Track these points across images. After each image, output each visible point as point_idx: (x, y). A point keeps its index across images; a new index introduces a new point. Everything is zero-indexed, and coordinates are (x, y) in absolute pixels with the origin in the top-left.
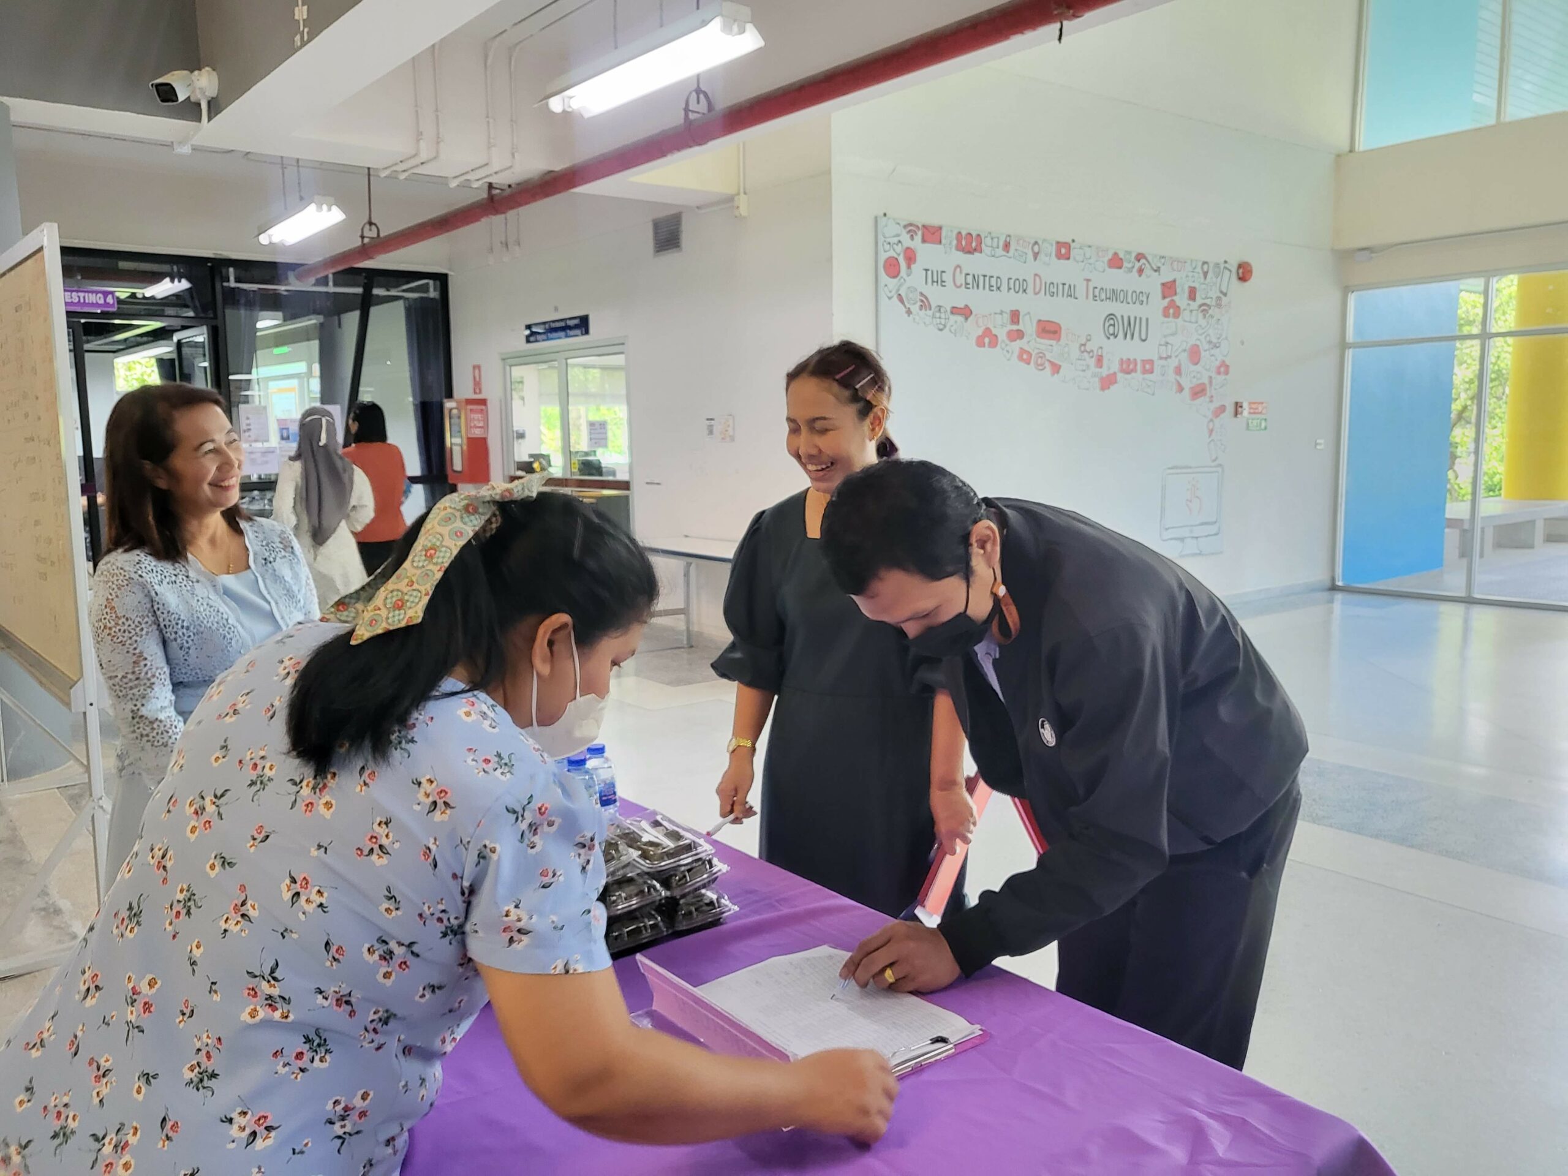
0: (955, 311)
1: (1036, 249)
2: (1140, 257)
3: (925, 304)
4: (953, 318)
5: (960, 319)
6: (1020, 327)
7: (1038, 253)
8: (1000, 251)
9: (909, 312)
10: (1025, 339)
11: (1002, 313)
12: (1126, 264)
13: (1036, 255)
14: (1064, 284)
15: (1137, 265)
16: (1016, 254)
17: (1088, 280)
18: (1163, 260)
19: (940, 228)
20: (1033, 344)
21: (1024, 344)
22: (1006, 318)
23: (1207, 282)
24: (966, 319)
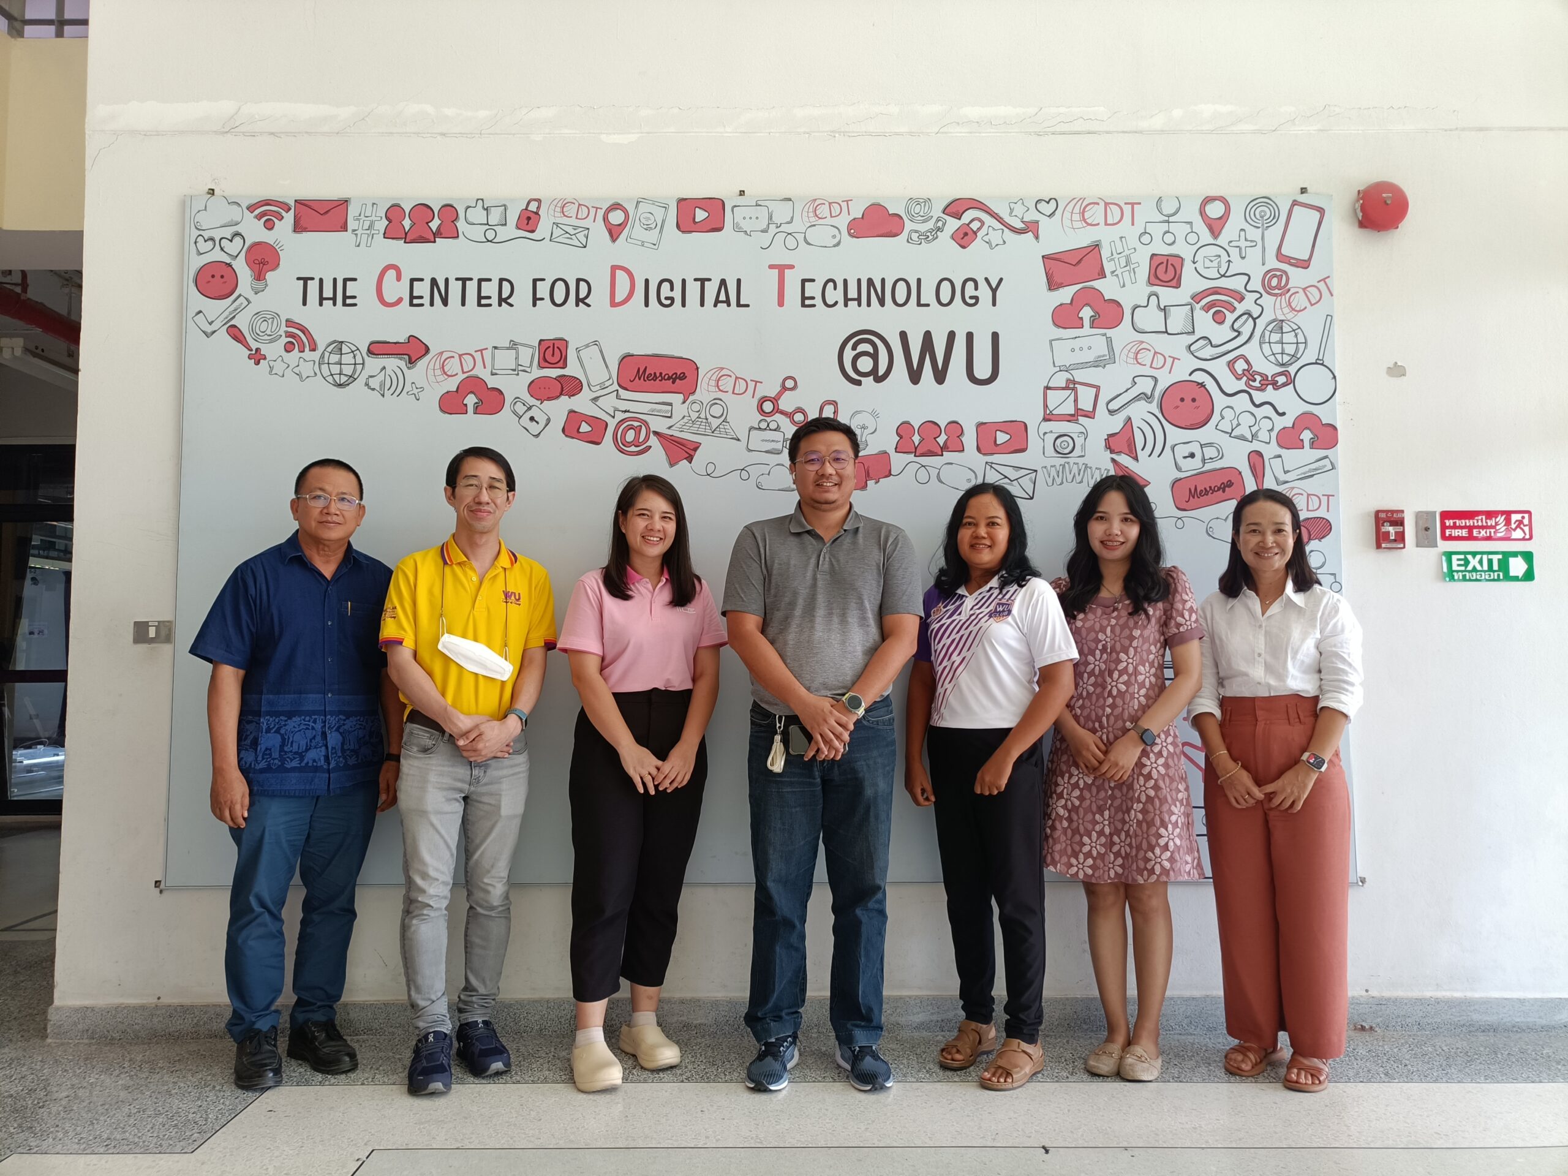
0: (377, 349)
1: (616, 218)
2: (955, 208)
3: (299, 339)
4: (374, 364)
5: (393, 364)
6: (569, 371)
7: (622, 226)
8: (510, 230)
9: (257, 357)
10: (586, 394)
11: (513, 346)
12: (909, 226)
13: (614, 232)
14: (703, 281)
15: (953, 224)
16: (557, 232)
17: (782, 269)
18: (1048, 209)
19: (346, 202)
20: (609, 402)
21: (581, 403)
22: (526, 356)
23: (1222, 240)
24: (412, 362)
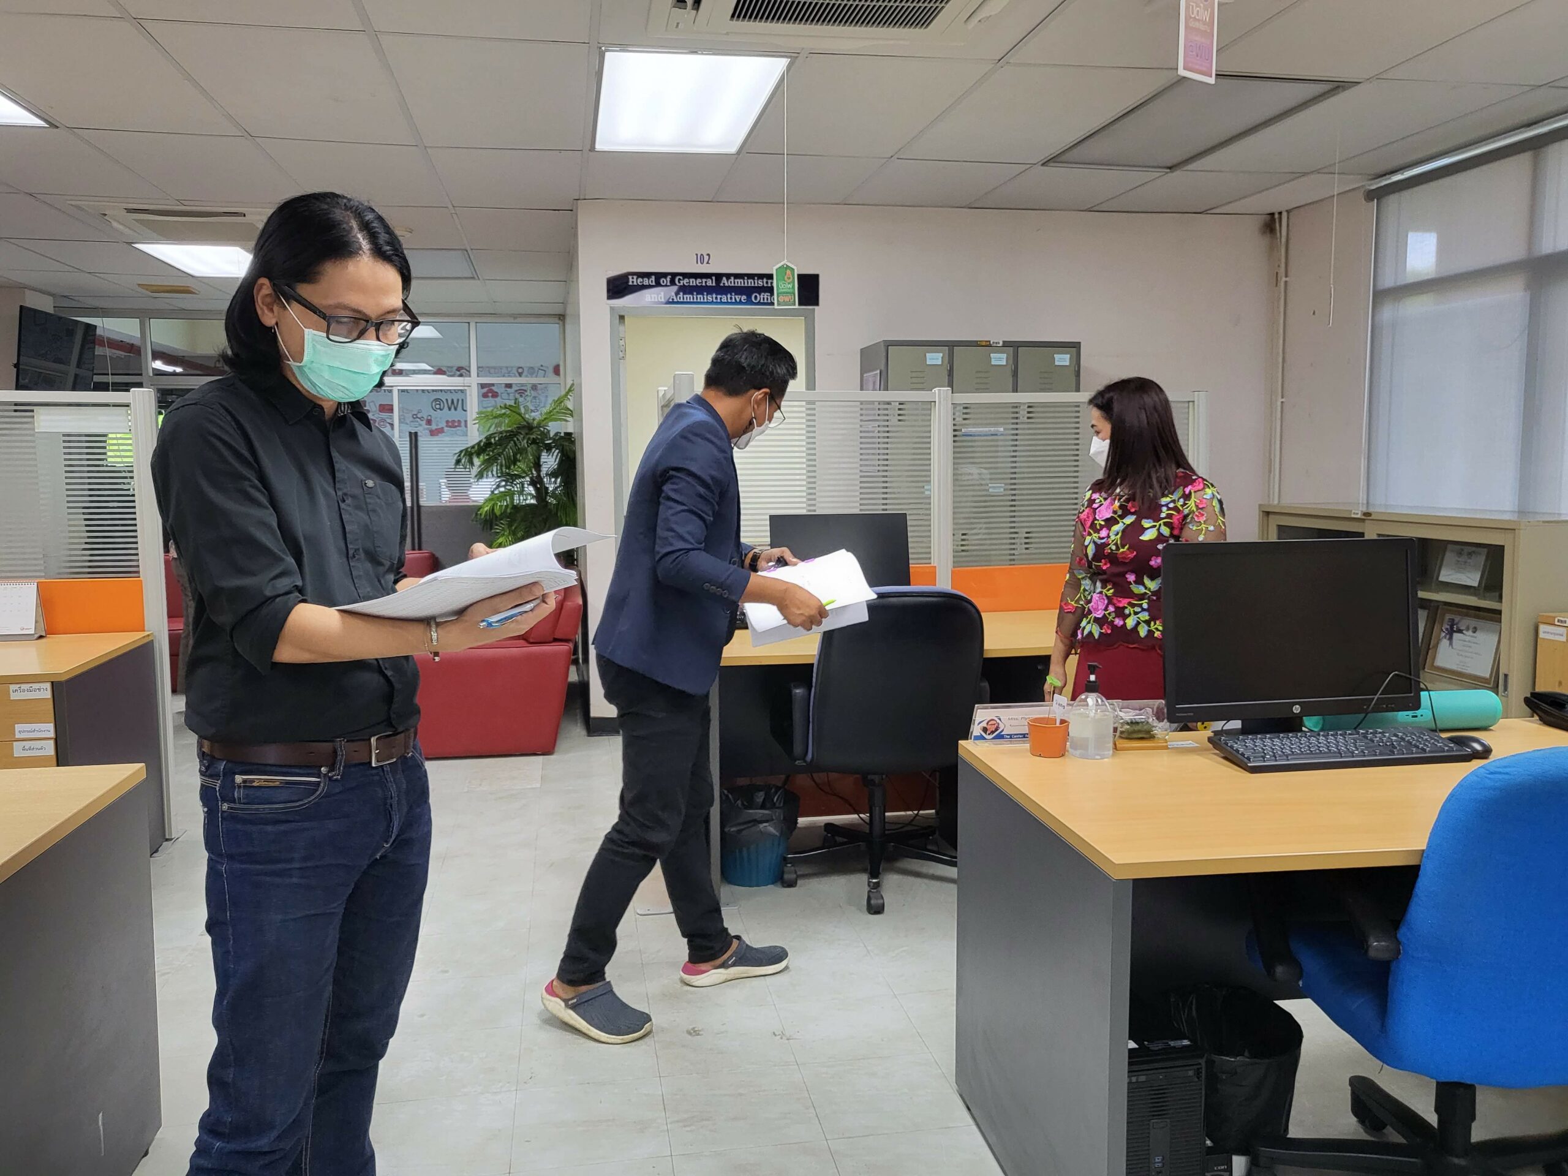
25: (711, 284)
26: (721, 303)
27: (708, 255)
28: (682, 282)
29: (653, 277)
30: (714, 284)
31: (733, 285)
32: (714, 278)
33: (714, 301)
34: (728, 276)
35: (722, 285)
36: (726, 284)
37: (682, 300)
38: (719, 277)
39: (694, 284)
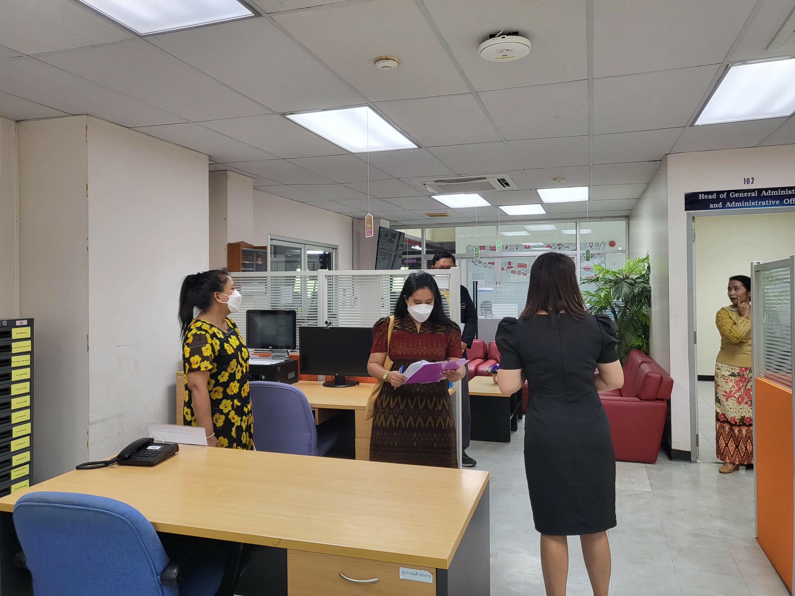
0: (489, 263)
1: (517, 247)
2: (558, 245)
3: (480, 262)
4: (489, 265)
5: (491, 265)
6: (512, 265)
8: (504, 249)
9: (476, 264)
10: (513, 268)
11: (505, 263)
12: (553, 247)
13: (517, 249)
15: (558, 247)
18: (570, 245)
19: (485, 246)
20: (516, 269)
21: (513, 269)
22: (506, 263)
23: (592, 248)
24: (493, 265)
25: (754, 195)
26: (761, 206)
27: (753, 178)
28: (734, 195)
29: (715, 194)
30: (756, 195)
31: (770, 194)
32: (756, 192)
33: (757, 205)
34: (766, 190)
35: (762, 195)
36: (765, 195)
37: (734, 206)
38: (760, 191)
39: (743, 196)
